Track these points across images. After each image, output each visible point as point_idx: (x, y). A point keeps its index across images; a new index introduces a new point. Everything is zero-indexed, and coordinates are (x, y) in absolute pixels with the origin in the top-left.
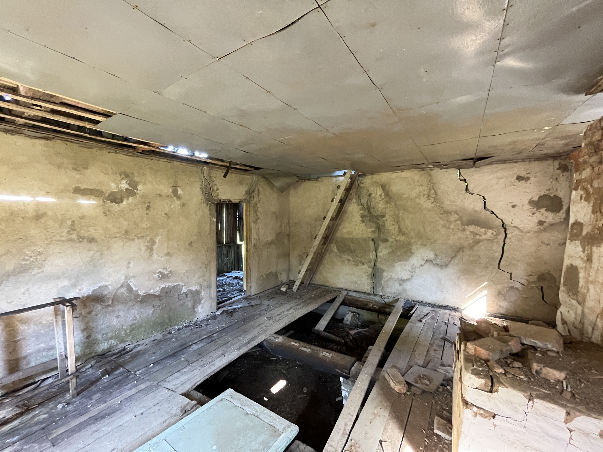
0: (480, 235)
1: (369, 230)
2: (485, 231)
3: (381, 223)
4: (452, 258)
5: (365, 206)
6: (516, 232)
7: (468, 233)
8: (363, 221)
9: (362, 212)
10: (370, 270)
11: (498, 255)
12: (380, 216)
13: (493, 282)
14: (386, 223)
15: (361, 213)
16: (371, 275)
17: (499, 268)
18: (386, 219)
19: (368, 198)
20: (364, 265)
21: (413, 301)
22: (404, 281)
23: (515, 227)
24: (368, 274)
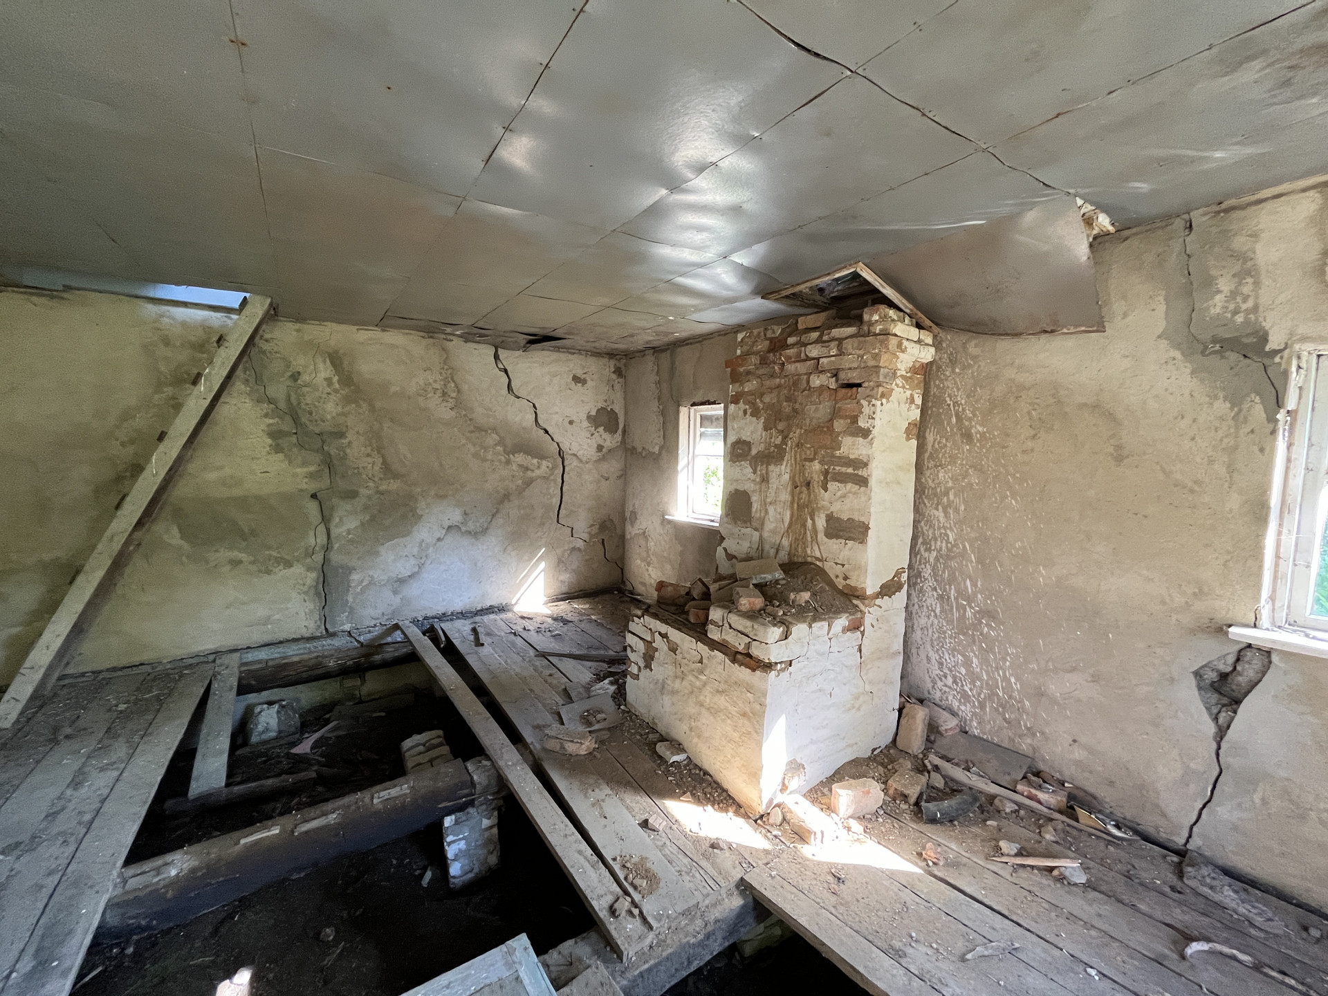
0: (533, 471)
1: (299, 470)
2: (538, 462)
3: (333, 452)
4: (493, 516)
5: (282, 405)
6: (575, 463)
7: (514, 467)
8: (277, 449)
9: (271, 421)
10: (311, 577)
11: (556, 501)
12: (332, 434)
13: (551, 546)
14: (348, 451)
15: (269, 425)
16: (316, 587)
17: (558, 522)
18: (350, 443)
19: (289, 383)
20: (291, 566)
21: (426, 618)
22: (402, 581)
23: (574, 455)
24: (305, 589)
